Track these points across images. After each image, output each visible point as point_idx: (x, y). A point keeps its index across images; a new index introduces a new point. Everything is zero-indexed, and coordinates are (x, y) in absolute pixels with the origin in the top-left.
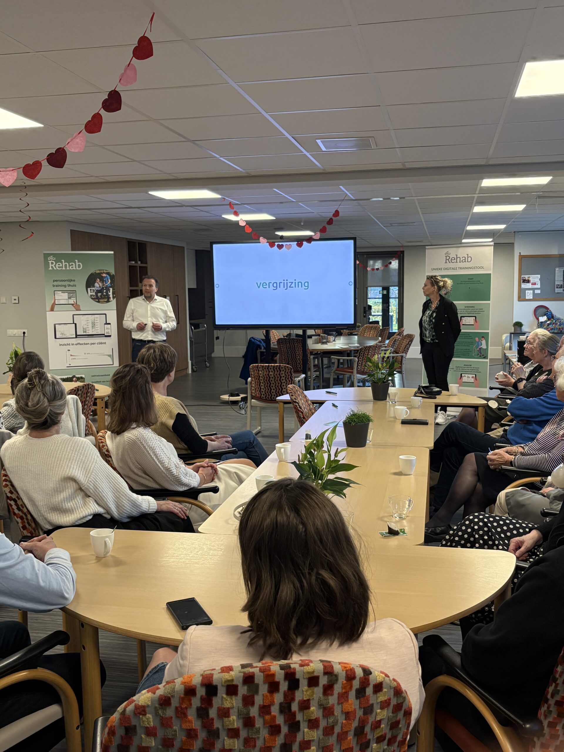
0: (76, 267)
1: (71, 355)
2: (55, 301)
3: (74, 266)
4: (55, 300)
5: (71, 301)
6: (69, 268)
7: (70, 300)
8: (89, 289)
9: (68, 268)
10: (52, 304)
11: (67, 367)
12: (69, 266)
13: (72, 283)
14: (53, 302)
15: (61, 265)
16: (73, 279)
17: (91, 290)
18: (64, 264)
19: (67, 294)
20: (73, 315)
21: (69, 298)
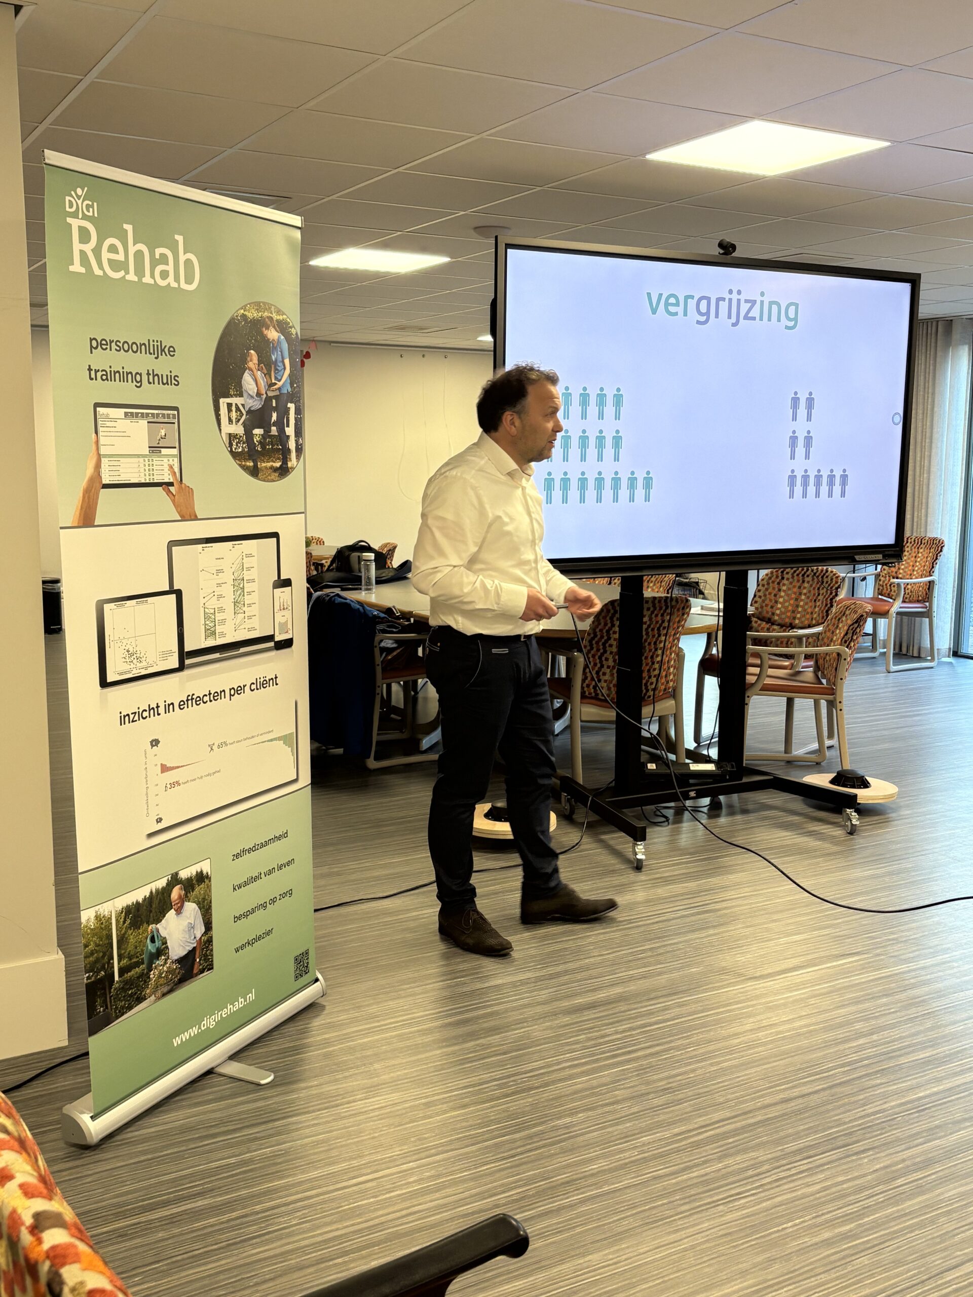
0: (177, 279)
1: (165, 769)
2: (98, 466)
3: (170, 268)
4: (99, 457)
5: (162, 470)
6: (152, 276)
7: (156, 461)
8: (223, 402)
9: (147, 279)
10: (84, 483)
11: (150, 835)
12: (154, 263)
13: (163, 366)
14: (90, 471)
15: (121, 257)
16: (167, 343)
17: (229, 406)
18: (132, 250)
19: (143, 423)
20: (172, 544)
21: (155, 449)
